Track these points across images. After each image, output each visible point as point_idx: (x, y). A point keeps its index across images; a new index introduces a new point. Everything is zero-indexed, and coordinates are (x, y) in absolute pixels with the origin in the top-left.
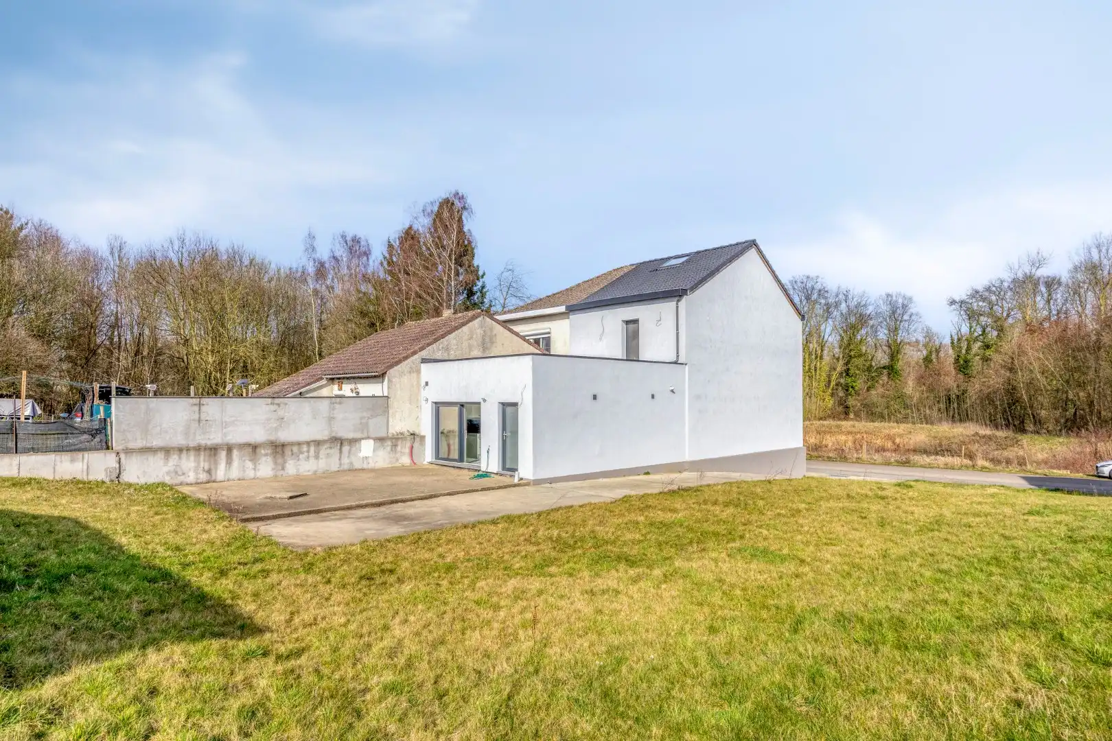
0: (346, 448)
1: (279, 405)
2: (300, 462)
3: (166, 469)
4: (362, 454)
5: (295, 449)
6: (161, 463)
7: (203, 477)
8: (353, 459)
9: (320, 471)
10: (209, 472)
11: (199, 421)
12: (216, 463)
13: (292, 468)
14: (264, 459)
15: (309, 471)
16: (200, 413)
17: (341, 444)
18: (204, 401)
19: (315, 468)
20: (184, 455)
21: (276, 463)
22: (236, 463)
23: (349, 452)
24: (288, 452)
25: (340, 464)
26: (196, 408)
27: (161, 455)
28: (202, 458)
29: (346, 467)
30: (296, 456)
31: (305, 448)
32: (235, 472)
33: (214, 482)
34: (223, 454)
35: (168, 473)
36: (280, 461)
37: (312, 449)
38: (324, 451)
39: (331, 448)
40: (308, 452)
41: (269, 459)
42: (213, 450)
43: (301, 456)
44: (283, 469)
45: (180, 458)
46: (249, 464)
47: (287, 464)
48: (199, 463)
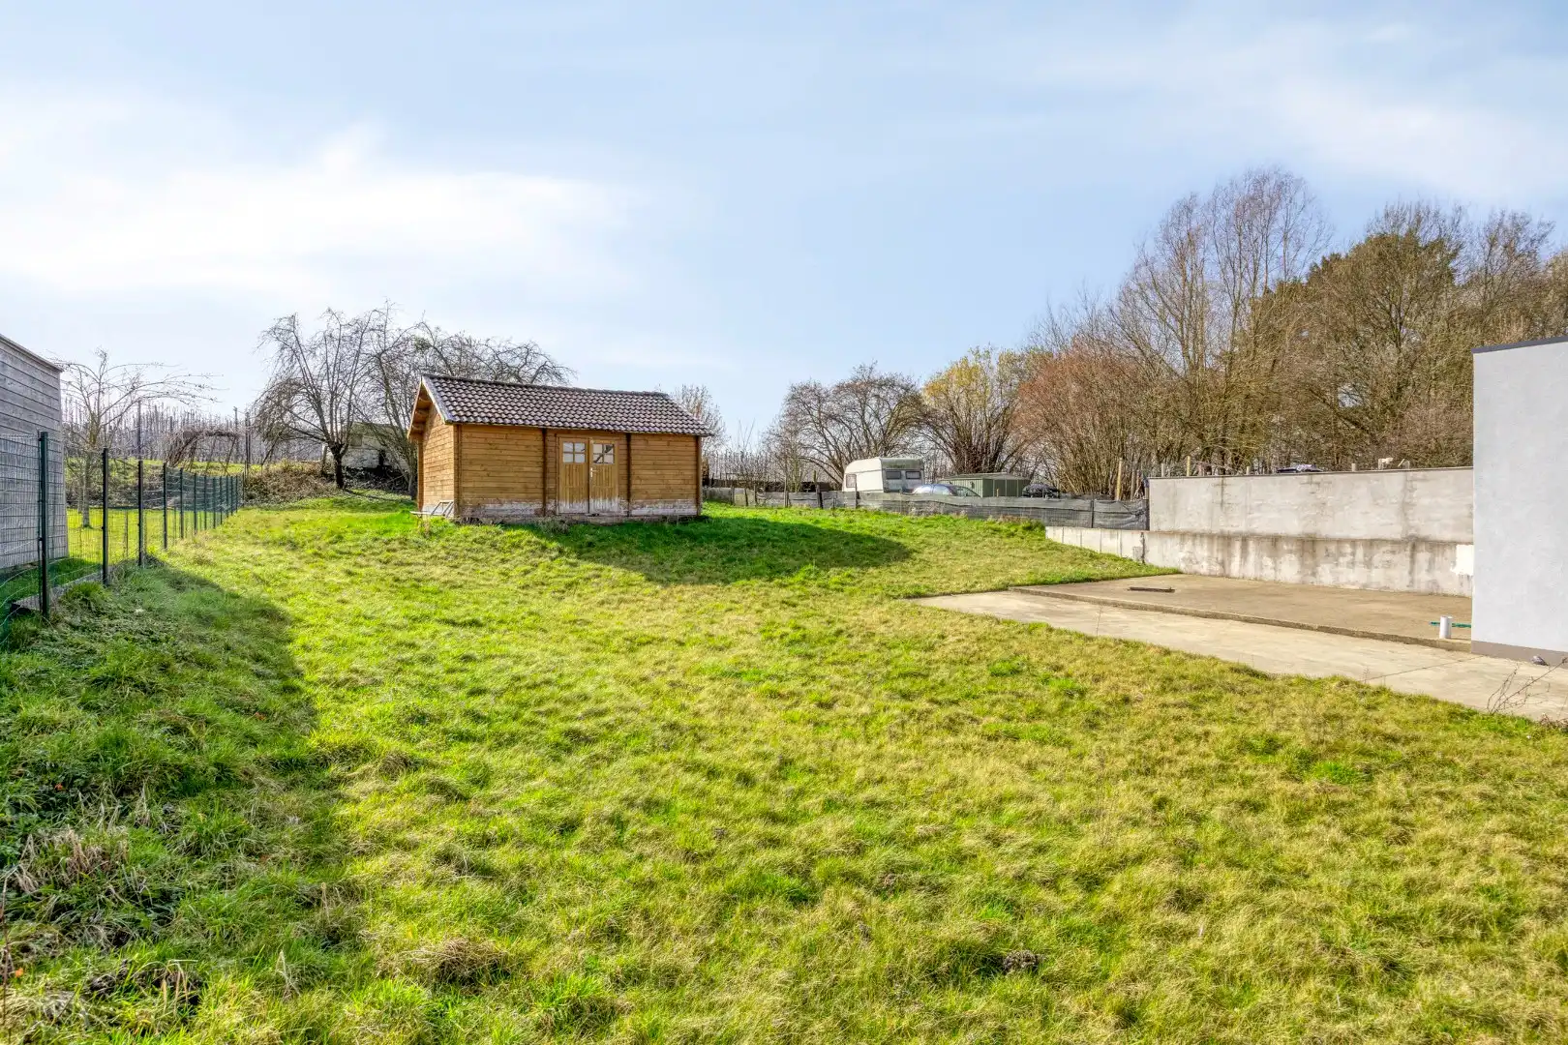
0: (1423, 556)
1: (1318, 484)
2: (1340, 569)
3: (1182, 555)
4: (1457, 571)
5: (1333, 548)
6: (1177, 547)
7: (1217, 569)
8: (1438, 575)
9: (1374, 587)
10: (1222, 564)
11: (1222, 503)
12: (1230, 555)
13: (1326, 575)
14: (1287, 556)
15: (1353, 584)
16: (1222, 494)
17: (1414, 547)
18: (1229, 480)
19: (1363, 581)
20: (1197, 541)
21: (1302, 565)
22: (1252, 557)
23: (1431, 562)
24: (1320, 550)
25: (1412, 581)
26: (1219, 489)
27: (1177, 539)
28: (1215, 548)
29: (1423, 587)
30: (1334, 558)
31: (1348, 549)
32: (1251, 570)
33: (1228, 577)
34: (1238, 545)
35: (1184, 559)
36: (1309, 562)
37: (1360, 552)
38: (1380, 556)
39: (1393, 552)
40: (1353, 554)
41: (1294, 558)
42: (1226, 539)
43: (1341, 560)
44: (1314, 574)
45: (1194, 544)
46: (1268, 562)
47: (1320, 569)
48: (1212, 552)
